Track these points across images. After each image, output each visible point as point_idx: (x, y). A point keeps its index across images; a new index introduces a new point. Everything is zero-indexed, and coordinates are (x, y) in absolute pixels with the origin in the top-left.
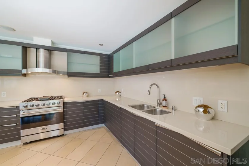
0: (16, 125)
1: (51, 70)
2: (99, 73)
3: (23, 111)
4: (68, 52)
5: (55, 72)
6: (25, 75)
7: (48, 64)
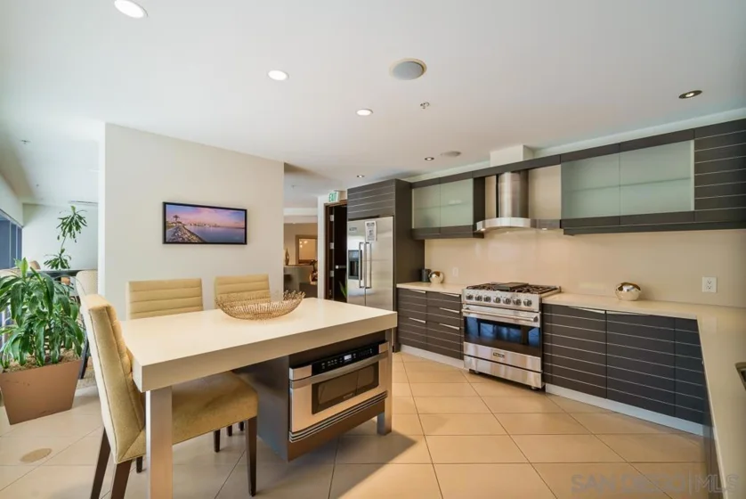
0: (458, 328)
1: (529, 220)
2: (692, 209)
3: (468, 306)
4: (563, 164)
5: (535, 224)
6: (481, 235)
7: (524, 207)
